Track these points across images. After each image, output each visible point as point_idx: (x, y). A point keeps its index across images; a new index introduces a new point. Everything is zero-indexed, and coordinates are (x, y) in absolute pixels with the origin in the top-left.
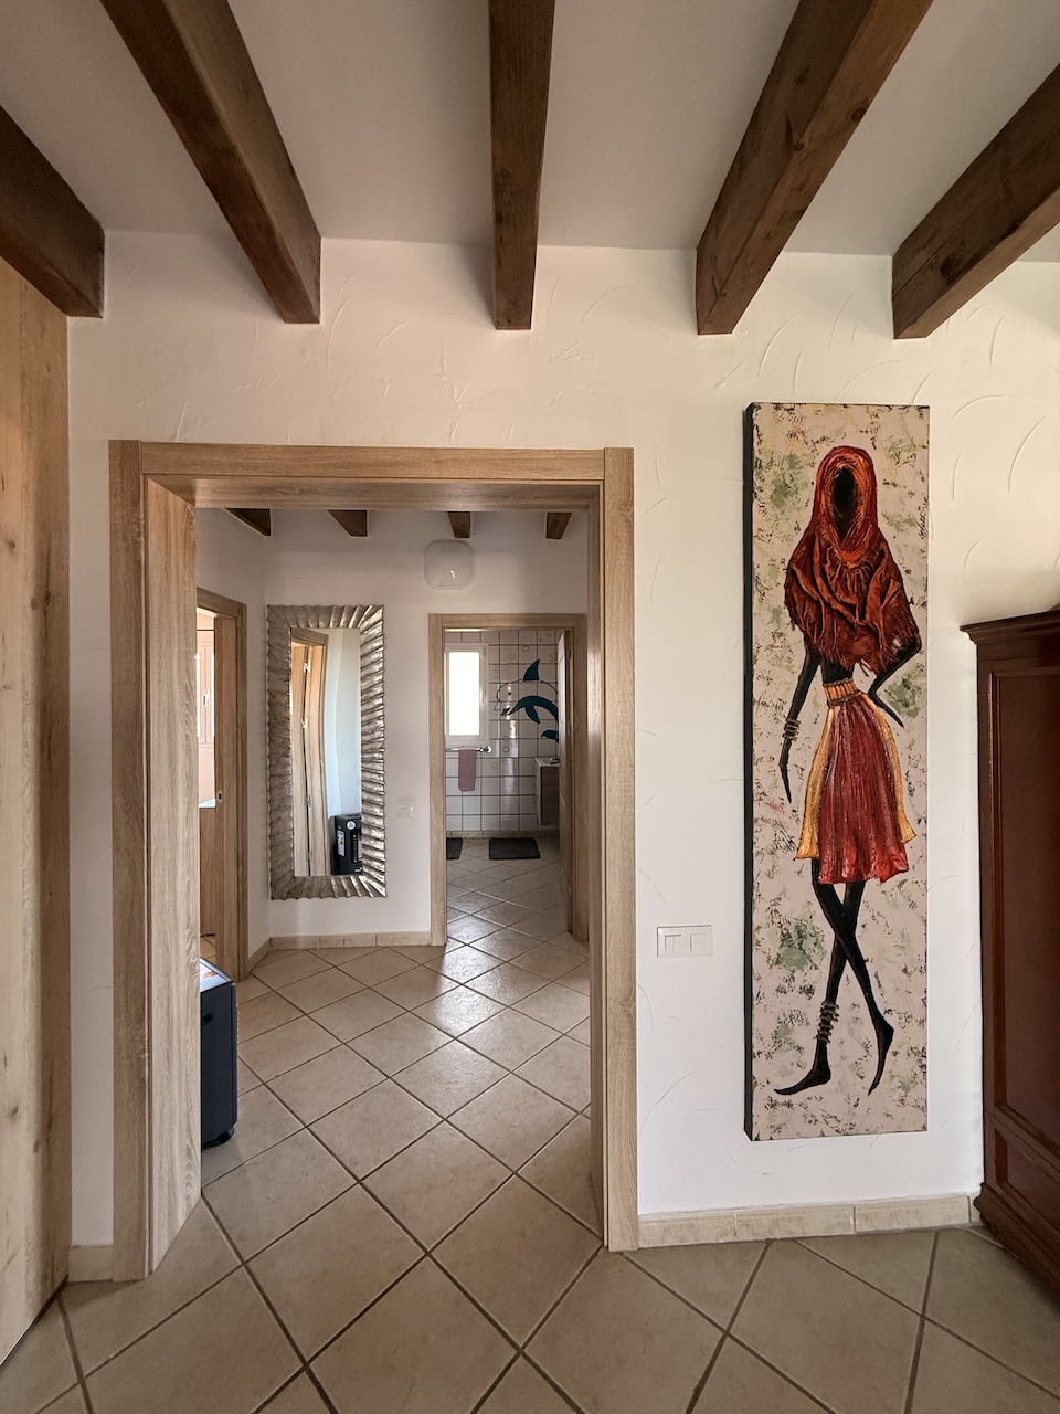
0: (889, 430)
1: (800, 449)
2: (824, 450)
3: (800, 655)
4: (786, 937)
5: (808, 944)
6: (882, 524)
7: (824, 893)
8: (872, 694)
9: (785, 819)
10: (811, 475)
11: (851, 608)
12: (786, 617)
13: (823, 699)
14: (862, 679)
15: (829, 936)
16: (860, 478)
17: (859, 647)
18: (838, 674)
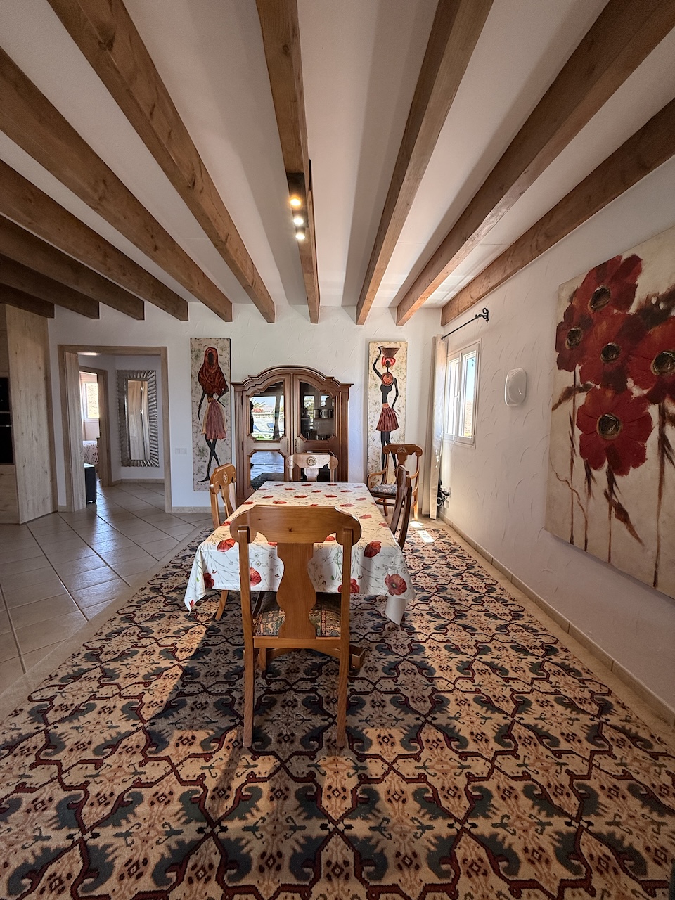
0: (221, 343)
1: (201, 348)
2: (206, 348)
3: (202, 392)
4: (200, 450)
6: (219, 364)
7: (208, 441)
8: (218, 400)
9: (199, 425)
10: (204, 353)
11: (211, 382)
12: (199, 383)
13: (207, 401)
14: (215, 397)
15: (209, 450)
16: (214, 353)
17: (214, 390)
18: (210, 396)
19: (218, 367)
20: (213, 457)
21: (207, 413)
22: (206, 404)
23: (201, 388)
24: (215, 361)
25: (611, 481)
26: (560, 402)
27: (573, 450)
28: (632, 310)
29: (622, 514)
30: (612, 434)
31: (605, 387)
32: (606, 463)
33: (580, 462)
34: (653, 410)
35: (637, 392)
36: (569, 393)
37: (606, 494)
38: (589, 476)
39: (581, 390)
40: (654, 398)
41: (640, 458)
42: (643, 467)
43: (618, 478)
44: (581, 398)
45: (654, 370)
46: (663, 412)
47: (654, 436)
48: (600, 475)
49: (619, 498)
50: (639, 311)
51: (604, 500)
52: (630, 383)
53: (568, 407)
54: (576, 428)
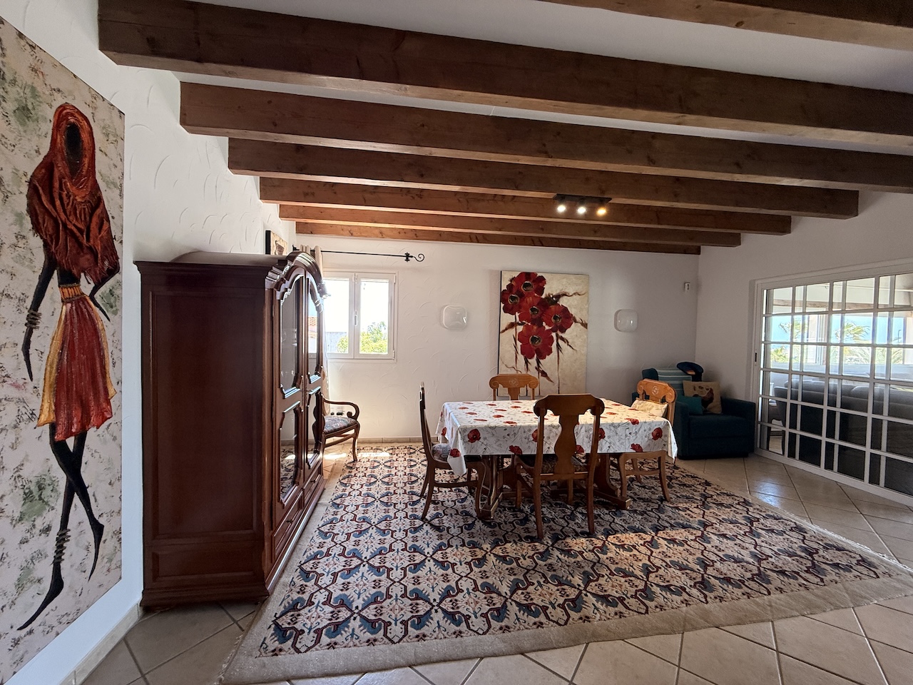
0: (103, 114)
4: (28, 496)
6: (99, 178)
7: (60, 448)
8: (92, 296)
9: (28, 394)
11: (80, 231)
13: (58, 296)
14: (86, 286)
16: (85, 136)
17: (84, 261)
18: (69, 279)
19: (96, 187)
20: (76, 499)
21: (58, 343)
22: (54, 306)
23: (36, 242)
24: (86, 161)
25: (538, 362)
26: (506, 329)
27: (517, 352)
28: (543, 296)
29: (544, 374)
30: (538, 344)
31: (533, 324)
32: (536, 355)
33: (521, 358)
34: (554, 335)
35: (547, 328)
36: (512, 325)
37: (536, 368)
38: (527, 362)
39: (520, 325)
40: (553, 330)
41: (550, 352)
42: (551, 355)
43: (541, 361)
44: (520, 328)
45: (553, 320)
46: (557, 335)
47: (555, 343)
48: (533, 361)
49: (542, 368)
50: (546, 298)
51: (536, 370)
52: (544, 324)
53: (512, 332)
54: (518, 342)
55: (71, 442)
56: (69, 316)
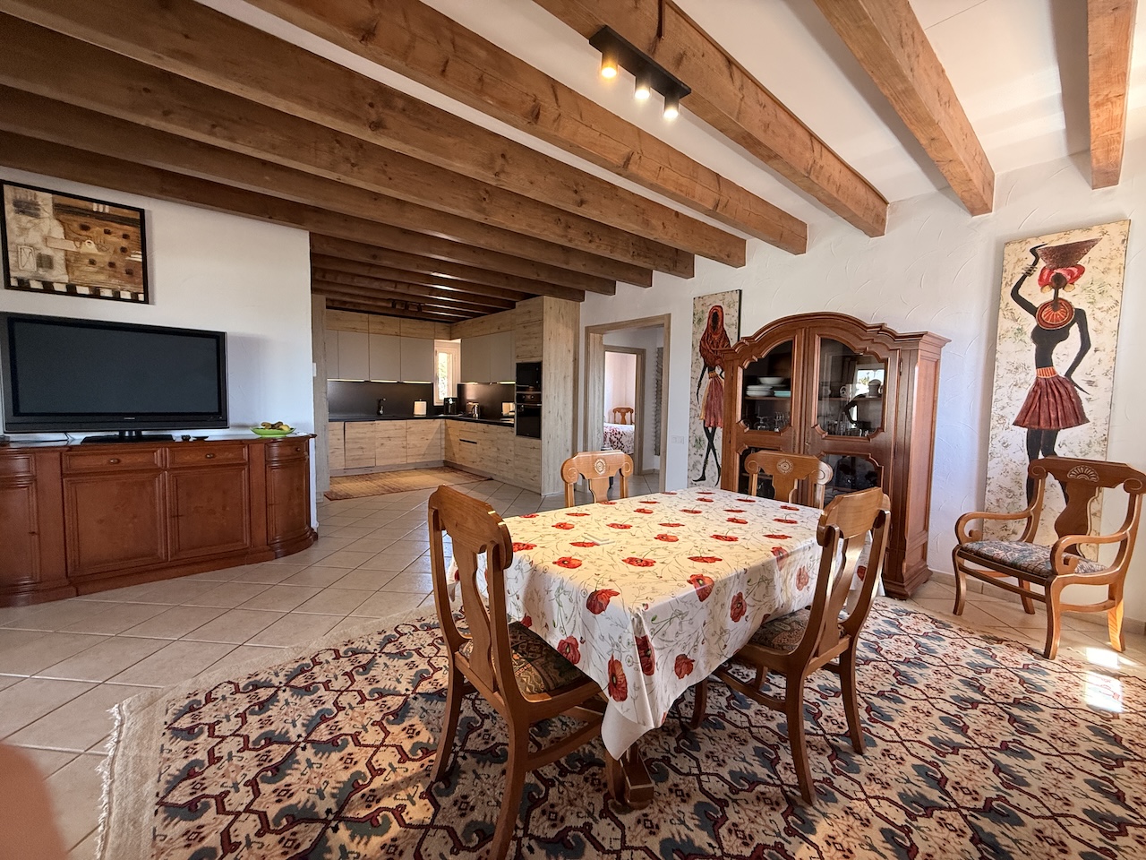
0: (728, 298)
2: (711, 307)
3: (703, 365)
4: (696, 440)
5: (702, 443)
6: (725, 326)
7: (706, 429)
8: (721, 375)
10: (707, 315)
11: (714, 351)
12: (700, 355)
13: (708, 377)
14: (718, 371)
15: (707, 441)
16: (720, 314)
17: (717, 362)
18: (712, 370)
19: (724, 330)
20: (711, 451)
21: (707, 392)
22: (707, 380)
23: (702, 359)
24: (720, 323)
55: (710, 429)
56: (711, 384)
